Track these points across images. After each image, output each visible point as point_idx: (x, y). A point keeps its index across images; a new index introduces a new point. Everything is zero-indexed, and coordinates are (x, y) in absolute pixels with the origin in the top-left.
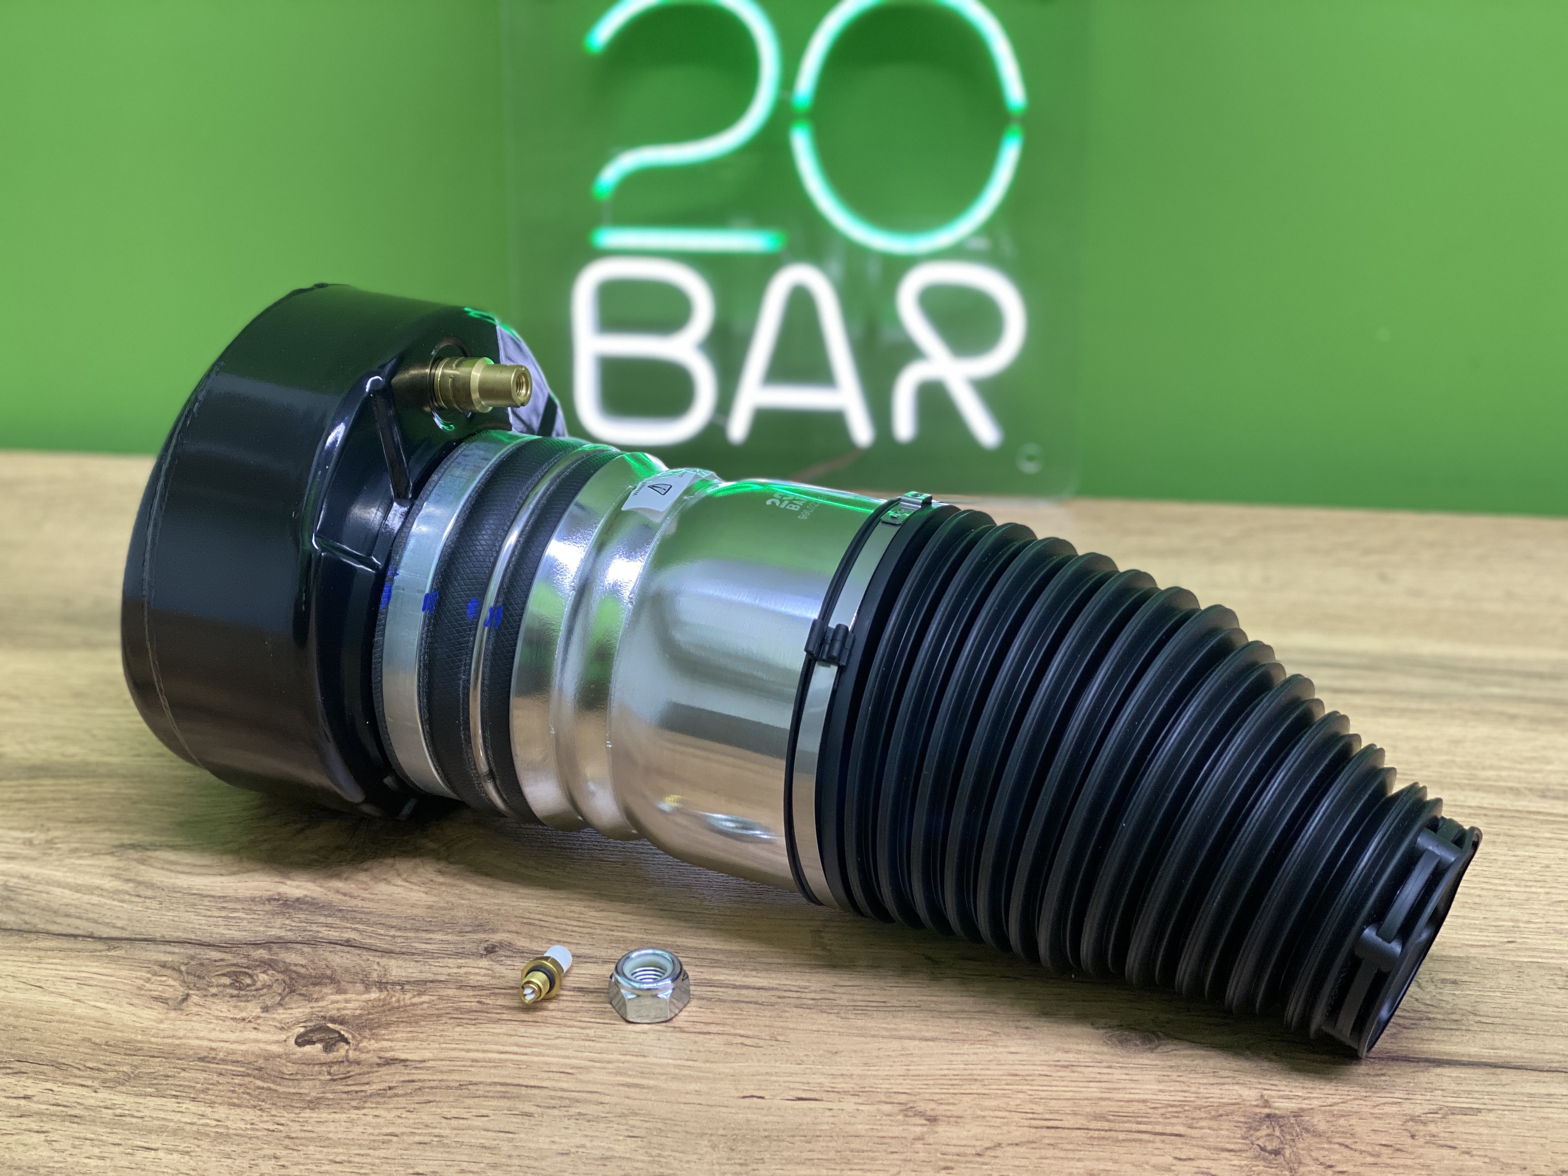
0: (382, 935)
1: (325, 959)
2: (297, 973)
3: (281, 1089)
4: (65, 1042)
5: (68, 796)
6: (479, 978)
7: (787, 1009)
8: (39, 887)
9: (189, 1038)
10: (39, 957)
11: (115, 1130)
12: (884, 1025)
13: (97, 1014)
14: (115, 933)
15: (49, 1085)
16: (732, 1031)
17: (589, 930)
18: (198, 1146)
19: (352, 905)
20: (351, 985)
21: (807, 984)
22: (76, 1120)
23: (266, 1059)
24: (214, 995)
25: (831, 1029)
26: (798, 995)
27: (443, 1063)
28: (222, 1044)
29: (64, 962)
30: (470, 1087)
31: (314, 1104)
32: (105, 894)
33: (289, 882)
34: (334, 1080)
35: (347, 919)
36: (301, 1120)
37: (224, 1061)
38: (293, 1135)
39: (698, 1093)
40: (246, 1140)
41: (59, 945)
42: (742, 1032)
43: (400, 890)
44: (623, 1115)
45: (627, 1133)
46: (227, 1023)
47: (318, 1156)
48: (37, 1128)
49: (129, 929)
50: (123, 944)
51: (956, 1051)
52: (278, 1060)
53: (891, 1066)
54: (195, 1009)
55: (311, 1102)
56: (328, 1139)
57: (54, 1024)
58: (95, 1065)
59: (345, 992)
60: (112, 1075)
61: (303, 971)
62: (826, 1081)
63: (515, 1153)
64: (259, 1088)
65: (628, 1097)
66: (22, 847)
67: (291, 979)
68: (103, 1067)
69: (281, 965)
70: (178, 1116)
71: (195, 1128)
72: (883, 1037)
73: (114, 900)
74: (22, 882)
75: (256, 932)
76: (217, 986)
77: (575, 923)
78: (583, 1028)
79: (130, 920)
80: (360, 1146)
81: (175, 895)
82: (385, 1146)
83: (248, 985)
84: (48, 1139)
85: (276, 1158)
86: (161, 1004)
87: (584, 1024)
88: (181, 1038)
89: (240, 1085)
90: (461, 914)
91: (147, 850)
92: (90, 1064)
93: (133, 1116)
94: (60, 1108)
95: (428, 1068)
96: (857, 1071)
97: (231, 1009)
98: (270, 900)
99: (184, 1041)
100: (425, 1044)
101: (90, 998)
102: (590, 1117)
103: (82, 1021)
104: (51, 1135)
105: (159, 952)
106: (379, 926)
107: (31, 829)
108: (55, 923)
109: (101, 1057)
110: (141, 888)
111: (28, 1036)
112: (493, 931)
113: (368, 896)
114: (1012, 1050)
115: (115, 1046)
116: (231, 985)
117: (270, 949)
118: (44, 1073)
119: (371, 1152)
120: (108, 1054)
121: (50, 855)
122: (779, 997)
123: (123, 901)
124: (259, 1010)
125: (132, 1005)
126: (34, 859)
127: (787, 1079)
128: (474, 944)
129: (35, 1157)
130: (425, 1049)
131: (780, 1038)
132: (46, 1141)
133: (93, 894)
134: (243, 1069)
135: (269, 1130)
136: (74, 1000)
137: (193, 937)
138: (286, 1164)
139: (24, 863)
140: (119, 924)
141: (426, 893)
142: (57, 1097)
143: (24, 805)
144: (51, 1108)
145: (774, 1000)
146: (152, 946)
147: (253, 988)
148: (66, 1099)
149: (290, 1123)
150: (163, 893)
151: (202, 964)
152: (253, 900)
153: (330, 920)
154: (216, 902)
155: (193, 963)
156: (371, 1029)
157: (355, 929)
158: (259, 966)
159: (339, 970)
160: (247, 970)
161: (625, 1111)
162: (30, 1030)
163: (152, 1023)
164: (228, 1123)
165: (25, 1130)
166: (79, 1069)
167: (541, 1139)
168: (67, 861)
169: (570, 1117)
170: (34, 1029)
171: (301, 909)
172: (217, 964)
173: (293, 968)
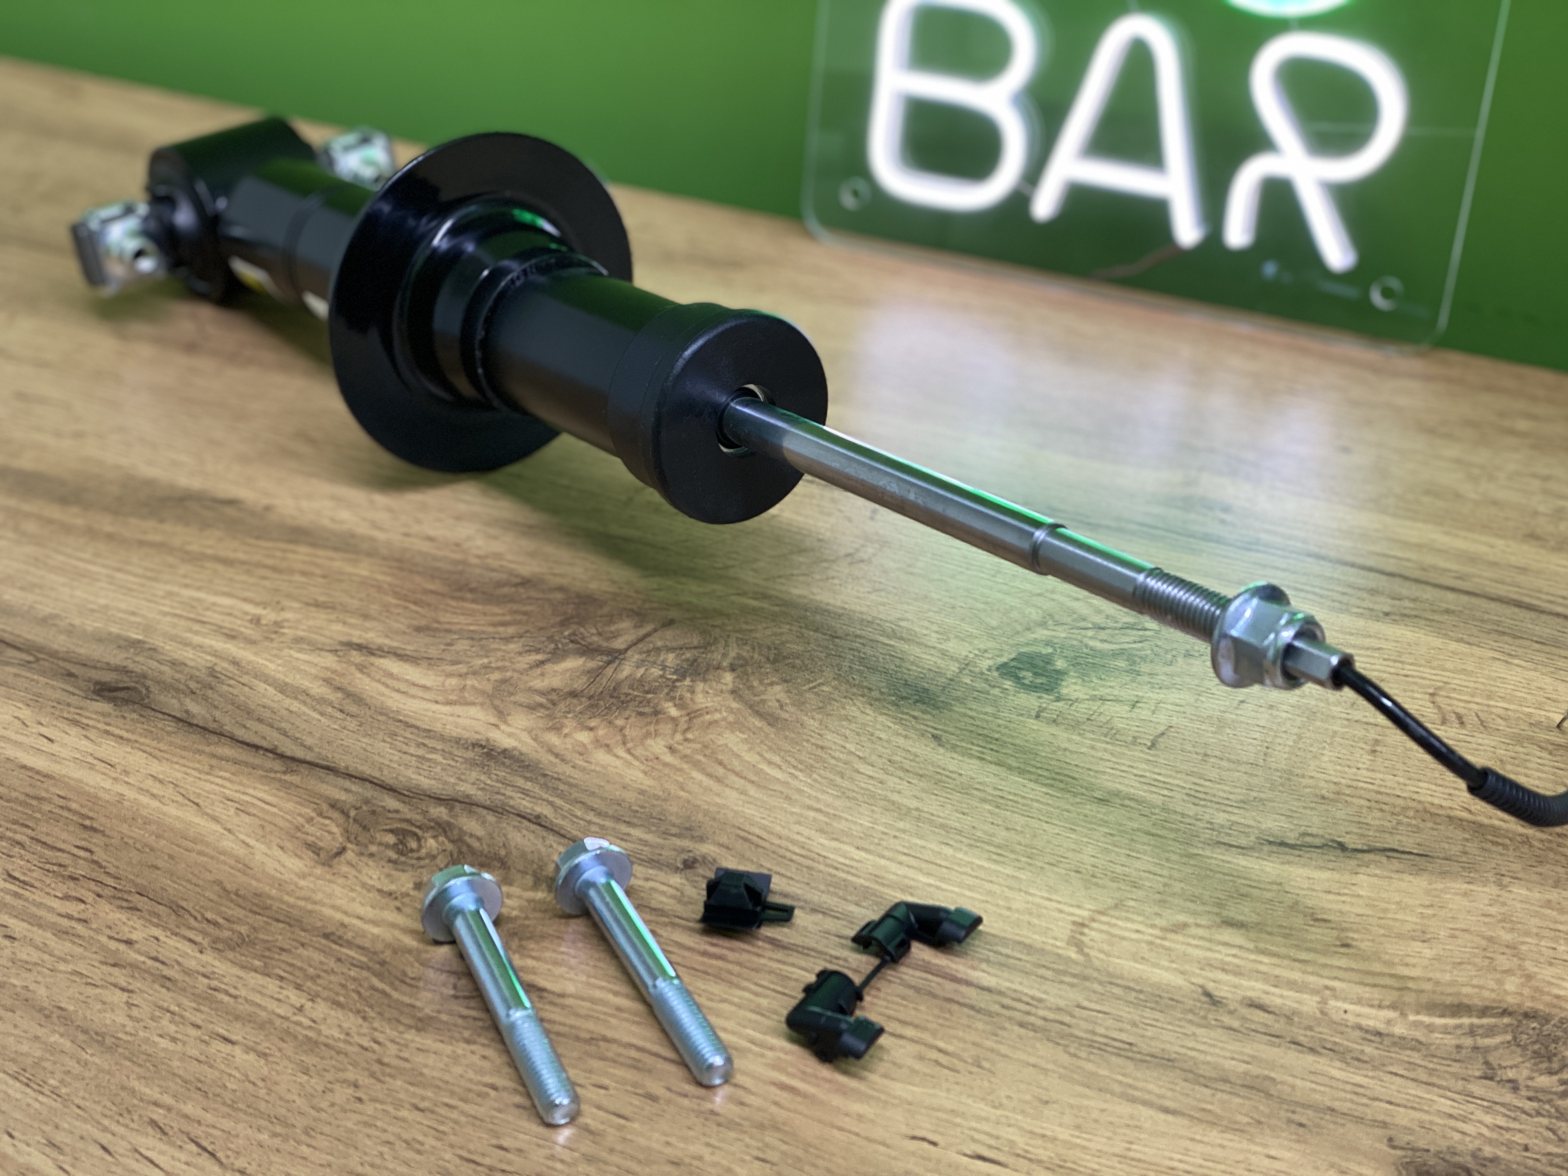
0: (577, 817)
1: (505, 835)
2: (469, 846)
3: (395, 995)
4: (195, 880)
5: (318, 571)
6: (663, 899)
7: (1007, 1025)
8: (245, 679)
9: (324, 905)
10: (211, 767)
11: (202, 1008)
12: (1120, 1078)
13: (241, 851)
14: (300, 753)
15: (157, 932)
16: (930, 1040)
17: (809, 863)
18: (280, 1050)
19: (560, 771)
20: (519, 875)
21: (1044, 996)
22: (168, 984)
23: (395, 952)
24: (371, 855)
25: (1050, 1066)
26: (1028, 1008)
27: (584, 1003)
28: (356, 922)
29: (234, 778)
30: (601, 1043)
31: (422, 1024)
32: (309, 701)
33: (503, 727)
34: (456, 997)
35: (548, 788)
36: (402, 1042)
37: (349, 944)
38: (386, 1060)
39: (860, 1117)
40: (333, 1053)
41: (236, 756)
42: (941, 1044)
43: (618, 763)
44: (761, 1127)
45: (756, 1153)
46: (371, 895)
47: (402, 1096)
48: (124, 984)
49: (317, 750)
50: (302, 768)
51: (1198, 1137)
52: (407, 956)
53: (1109, 1138)
54: (345, 869)
55: (420, 1020)
56: (421, 1074)
57: (194, 855)
58: (214, 916)
59: (510, 884)
60: (226, 934)
61: (476, 844)
62: (1021, 1141)
63: (619, 1147)
64: (373, 988)
65: (776, 1103)
66: (248, 624)
67: (460, 852)
68: (221, 921)
69: (456, 832)
70: (272, 1005)
71: (286, 1025)
72: (1113, 1093)
73: (315, 710)
74: (231, 668)
75: (446, 783)
76: (380, 844)
77: (797, 850)
78: (756, 994)
79: (321, 739)
80: (452, 1093)
81: (380, 718)
82: (479, 1100)
83: (412, 851)
84: (130, 1001)
85: (356, 1086)
86: (312, 854)
87: (759, 990)
88: (315, 903)
89: (354, 979)
90: (674, 809)
91: (373, 654)
92: (209, 915)
93: (227, 993)
94: (157, 965)
95: (563, 1007)
96: (1064, 1134)
97: (382, 877)
98: (474, 745)
99: (317, 908)
100: (572, 975)
101: (242, 829)
102: (720, 1119)
103: (222, 858)
104: (134, 996)
105: (336, 786)
106: (578, 805)
107: (264, 605)
108: (245, 727)
109: (224, 909)
110: (348, 701)
111: (160, 863)
112: (701, 839)
113: (581, 763)
114: (1273, 1153)
115: (244, 898)
116: (394, 847)
117: (451, 809)
118: (158, 916)
119: (460, 1104)
120: (232, 905)
121: (272, 640)
122: (1003, 1006)
123: (322, 714)
124: (411, 885)
125: (282, 848)
126: (253, 642)
127: (974, 1124)
128: (674, 853)
129: (108, 1022)
130: (570, 979)
131: (986, 1064)
132: (127, 1003)
133: (296, 698)
134: (364, 959)
135: (362, 1047)
136: (225, 829)
137: (377, 774)
138: (364, 1097)
139: (242, 645)
140: (309, 741)
141: (645, 773)
142: (160, 949)
143: (268, 573)
144: (150, 962)
145: (996, 1008)
146: (331, 777)
147: (415, 855)
148: (168, 954)
149: (388, 1044)
150: (368, 713)
151: (373, 813)
152: (457, 741)
153: (529, 785)
154: (418, 736)
155: (365, 808)
156: (521, 939)
157: (551, 803)
158: (432, 828)
159: (515, 852)
160: (418, 831)
161: (766, 1122)
162: (166, 857)
163: (293, 877)
164: (323, 1028)
165: (111, 984)
166: (196, 918)
167: (656, 1135)
168: (286, 652)
169: (699, 1113)
170: (171, 857)
171: (503, 764)
172: (390, 815)
173: (467, 839)
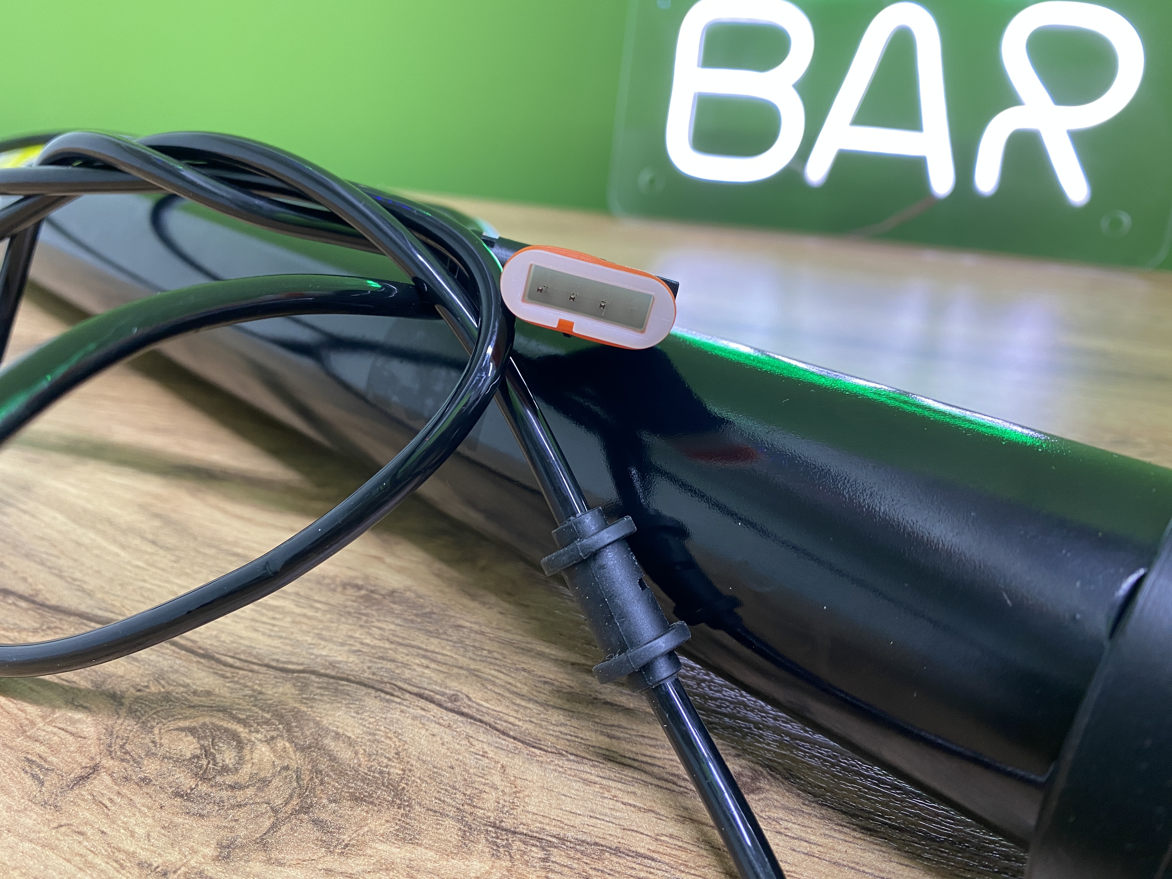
1: (398, 736)
2: (333, 758)
24: (143, 782)
32: (108, 530)
54: (83, 814)
61: (345, 754)
67: (315, 772)
69: (309, 730)
73: (114, 541)
75: (298, 644)
76: (166, 758)
83: (224, 770)
97: (156, 833)
110: (165, 530)
116: (192, 763)
117: (304, 687)
147: (229, 779)
158: (267, 722)
159: (419, 770)
160: (240, 729)
172: (195, 700)
173: (328, 742)
